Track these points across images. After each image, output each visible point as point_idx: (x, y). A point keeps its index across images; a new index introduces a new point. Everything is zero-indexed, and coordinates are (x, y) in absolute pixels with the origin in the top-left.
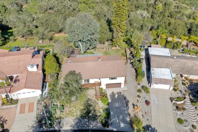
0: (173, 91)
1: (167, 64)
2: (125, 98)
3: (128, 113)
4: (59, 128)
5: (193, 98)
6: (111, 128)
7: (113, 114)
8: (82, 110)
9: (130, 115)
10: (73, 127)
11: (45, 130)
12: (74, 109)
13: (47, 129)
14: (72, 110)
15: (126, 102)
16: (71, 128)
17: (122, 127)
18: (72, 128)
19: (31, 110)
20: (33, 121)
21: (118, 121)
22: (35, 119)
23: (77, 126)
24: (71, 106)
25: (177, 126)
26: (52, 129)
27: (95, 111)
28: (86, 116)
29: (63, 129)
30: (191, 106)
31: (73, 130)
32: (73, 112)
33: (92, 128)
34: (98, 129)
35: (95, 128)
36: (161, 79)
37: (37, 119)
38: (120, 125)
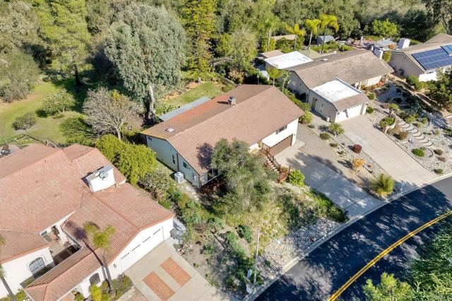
0: (368, 114)
1: (327, 73)
2: (318, 159)
3: (349, 180)
4: (277, 273)
5: (403, 111)
6: (354, 218)
7: (331, 195)
8: (280, 215)
9: (355, 182)
10: (297, 256)
11: (257, 296)
12: (267, 222)
13: (258, 291)
14: (264, 227)
15: (327, 165)
16: (295, 259)
17: (366, 206)
18: (298, 258)
19: (183, 278)
20: (213, 295)
21: (349, 200)
22: (213, 289)
23: (301, 248)
24: (257, 219)
25: (421, 162)
26: (266, 285)
27: (302, 204)
28: (296, 221)
29: (286, 271)
30: (407, 125)
31: (303, 260)
32: (268, 228)
33: (327, 237)
34: (337, 232)
35: (330, 233)
36: (345, 99)
37: (217, 286)
38: (360, 206)
